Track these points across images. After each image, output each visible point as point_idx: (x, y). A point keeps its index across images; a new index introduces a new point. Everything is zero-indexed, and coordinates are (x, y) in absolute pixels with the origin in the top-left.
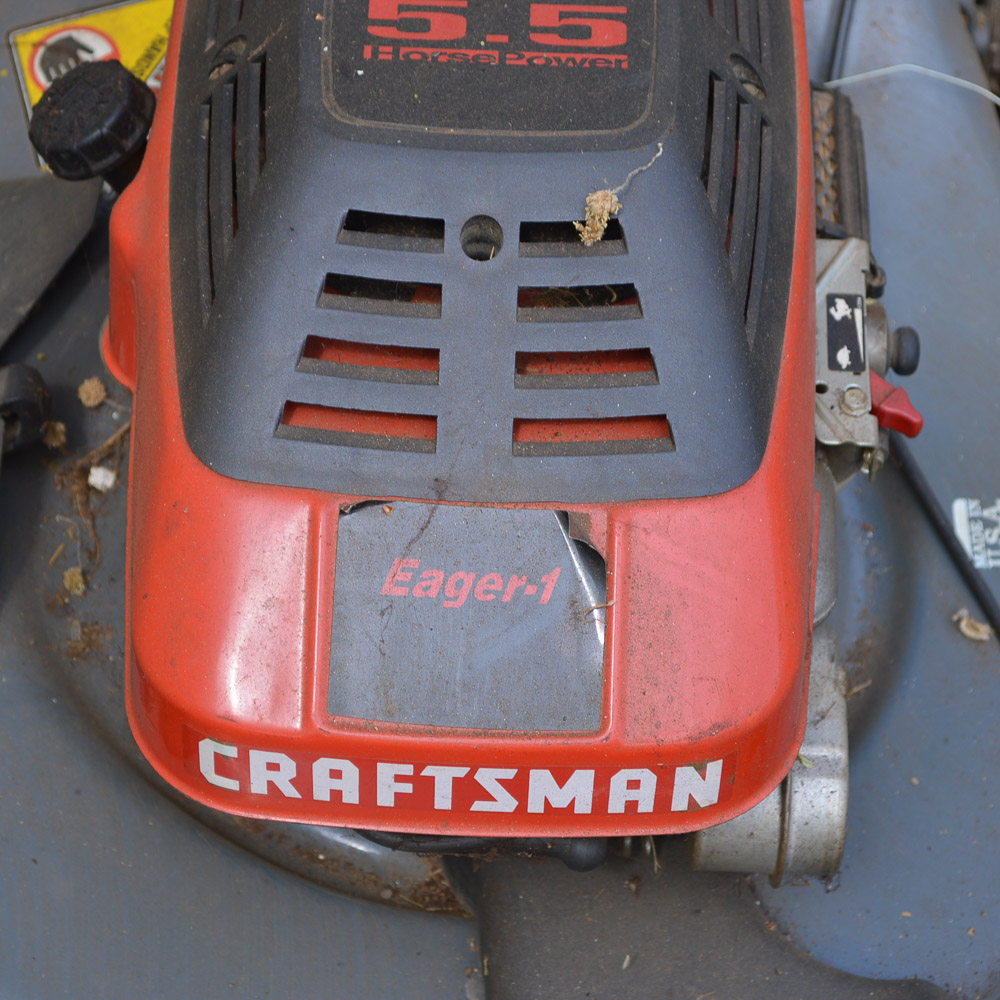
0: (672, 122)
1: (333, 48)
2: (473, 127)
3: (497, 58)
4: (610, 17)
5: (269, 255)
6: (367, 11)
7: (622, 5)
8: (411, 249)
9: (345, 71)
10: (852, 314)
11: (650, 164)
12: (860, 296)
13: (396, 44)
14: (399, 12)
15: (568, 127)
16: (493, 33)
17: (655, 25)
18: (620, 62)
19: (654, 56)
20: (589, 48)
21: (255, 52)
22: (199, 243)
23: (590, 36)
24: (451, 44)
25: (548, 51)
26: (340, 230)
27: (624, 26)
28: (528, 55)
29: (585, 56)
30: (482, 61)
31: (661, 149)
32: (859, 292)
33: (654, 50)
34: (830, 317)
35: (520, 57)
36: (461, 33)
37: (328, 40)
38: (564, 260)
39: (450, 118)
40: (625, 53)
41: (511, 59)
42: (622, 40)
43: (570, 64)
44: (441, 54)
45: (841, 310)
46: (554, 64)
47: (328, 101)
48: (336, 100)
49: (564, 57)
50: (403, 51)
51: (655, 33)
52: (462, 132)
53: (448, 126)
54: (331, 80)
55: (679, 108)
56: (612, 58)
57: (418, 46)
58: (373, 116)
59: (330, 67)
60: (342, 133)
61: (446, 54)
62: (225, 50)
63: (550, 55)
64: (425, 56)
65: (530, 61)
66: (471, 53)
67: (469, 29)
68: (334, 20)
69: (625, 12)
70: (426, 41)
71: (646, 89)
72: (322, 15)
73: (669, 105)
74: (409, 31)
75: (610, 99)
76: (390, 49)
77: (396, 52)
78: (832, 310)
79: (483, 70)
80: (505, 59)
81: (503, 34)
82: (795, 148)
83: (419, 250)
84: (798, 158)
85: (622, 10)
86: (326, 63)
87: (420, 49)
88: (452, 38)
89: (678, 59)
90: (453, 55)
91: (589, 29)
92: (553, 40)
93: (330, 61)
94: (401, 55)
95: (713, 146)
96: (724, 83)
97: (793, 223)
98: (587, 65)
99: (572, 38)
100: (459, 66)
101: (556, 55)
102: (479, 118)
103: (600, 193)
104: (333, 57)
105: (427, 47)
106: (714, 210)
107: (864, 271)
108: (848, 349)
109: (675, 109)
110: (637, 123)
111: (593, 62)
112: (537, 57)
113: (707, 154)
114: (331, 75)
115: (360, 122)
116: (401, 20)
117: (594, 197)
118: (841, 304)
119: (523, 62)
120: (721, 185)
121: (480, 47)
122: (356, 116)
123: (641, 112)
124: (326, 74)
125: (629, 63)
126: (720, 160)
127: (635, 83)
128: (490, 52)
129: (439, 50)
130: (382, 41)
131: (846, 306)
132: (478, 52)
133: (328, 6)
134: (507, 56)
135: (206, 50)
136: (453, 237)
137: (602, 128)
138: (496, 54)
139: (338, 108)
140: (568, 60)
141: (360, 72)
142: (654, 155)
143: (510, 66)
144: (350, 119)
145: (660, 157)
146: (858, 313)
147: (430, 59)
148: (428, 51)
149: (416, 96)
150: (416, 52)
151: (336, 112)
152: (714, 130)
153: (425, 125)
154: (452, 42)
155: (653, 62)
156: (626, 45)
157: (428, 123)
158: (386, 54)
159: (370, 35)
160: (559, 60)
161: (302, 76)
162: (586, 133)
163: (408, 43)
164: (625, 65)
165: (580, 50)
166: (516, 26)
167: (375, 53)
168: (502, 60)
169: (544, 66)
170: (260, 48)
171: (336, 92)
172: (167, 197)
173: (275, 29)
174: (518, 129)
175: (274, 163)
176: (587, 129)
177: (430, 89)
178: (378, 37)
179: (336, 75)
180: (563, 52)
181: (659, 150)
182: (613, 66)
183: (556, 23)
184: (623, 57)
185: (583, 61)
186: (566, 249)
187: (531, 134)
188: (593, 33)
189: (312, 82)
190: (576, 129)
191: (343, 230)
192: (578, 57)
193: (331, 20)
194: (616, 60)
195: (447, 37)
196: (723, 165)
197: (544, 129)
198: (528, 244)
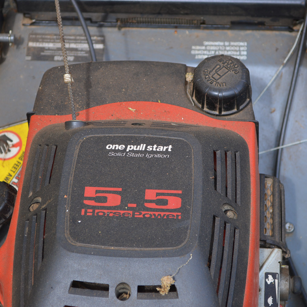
0: (196, 244)
1: (70, 210)
2: (120, 246)
3: (132, 214)
4: (175, 195)
5: (43, 298)
6: (84, 193)
7: (180, 190)
8: (96, 296)
9: (74, 221)
10: (274, 281)
11: (187, 263)
12: (278, 274)
13: (94, 208)
14: (96, 193)
15: (156, 246)
16: (130, 203)
17: (192, 199)
18: (178, 216)
19: (191, 213)
20: (167, 209)
21: (43, 207)
22: (21, 283)
23: (167, 204)
24: (115, 208)
25: (151, 211)
26: (70, 288)
27: (180, 199)
28: (143, 213)
29: (165, 213)
30: (126, 216)
31: (192, 257)
32: (277, 272)
33: (191, 210)
34: (266, 283)
35: (140, 214)
36: (119, 203)
37: (68, 207)
38: (154, 300)
39: (112, 242)
40: (180, 212)
41: (137, 215)
42: (179, 206)
43: (159, 217)
44: (111, 213)
45: (270, 280)
46: (153, 217)
47: (67, 234)
48: (70, 234)
49: (157, 213)
50: (96, 211)
51: (192, 202)
52: (116, 248)
53: (111, 246)
54: (68, 225)
55: (199, 237)
56: (175, 214)
57: (102, 209)
58: (83, 242)
59: (68, 219)
60: (71, 249)
61: (112, 212)
62: (34, 199)
63: (152, 213)
64: (104, 213)
65: (144, 215)
66: (122, 212)
67: (122, 201)
68: (71, 197)
69: (181, 193)
70: (105, 207)
71: (187, 228)
72: (67, 196)
73: (195, 236)
74: (99, 202)
75: (173, 233)
76: (91, 211)
77: (94, 212)
78: (267, 280)
79: (126, 220)
80: (135, 215)
81: (134, 203)
82: (249, 234)
83: (99, 296)
84: (250, 238)
85: (180, 192)
86: (67, 216)
87: (102, 211)
88: (115, 205)
89: (200, 214)
90: (115, 213)
91: (167, 201)
92: (153, 206)
93: (69, 216)
94: (95, 213)
95: (213, 248)
96: (219, 218)
97: (247, 268)
98: (165, 217)
99: (161, 205)
100: (117, 218)
101: (154, 213)
102: (123, 242)
103: (166, 277)
104: (70, 215)
105: (105, 209)
106: (213, 278)
107: (279, 262)
108: (272, 297)
109: (198, 238)
110: (183, 244)
111: (168, 215)
112: (147, 214)
113: (211, 254)
114: (68, 222)
115: (79, 244)
116: (96, 197)
117: (164, 279)
118: (270, 277)
119: (141, 216)
120: (216, 266)
121: (125, 210)
122: (77, 242)
123: (185, 239)
124: (67, 222)
125: (181, 217)
126: (216, 254)
127: (183, 226)
128: (129, 212)
129: (110, 211)
130: (88, 207)
131: (272, 278)
132: (125, 212)
133: (69, 191)
134: (136, 213)
135: (29, 197)
136: (112, 292)
137: (169, 247)
138: (131, 212)
139: (70, 238)
140: (158, 215)
141: (79, 222)
142: (189, 259)
143: (136, 218)
144: (75, 243)
145: (191, 259)
146: (276, 281)
147: (106, 215)
148: (106, 211)
149: (100, 232)
150: (102, 212)
151: (70, 239)
152: (214, 240)
153: (103, 245)
154: (115, 207)
155: (191, 216)
156: (180, 208)
157: (104, 244)
158: (90, 213)
159: (84, 204)
160: (155, 215)
161: (58, 223)
162: (163, 248)
163: (98, 208)
164: (180, 217)
165: (163, 210)
166: (140, 200)
167: (86, 212)
168: (133, 215)
169: (149, 218)
170: (45, 206)
171: (70, 231)
172: (13, 257)
173: (50, 199)
174: (138, 247)
175: (46, 260)
176: (164, 247)
177: (105, 228)
178: (87, 205)
179: (71, 223)
180: (157, 211)
181: (191, 257)
182: (175, 218)
183: (155, 198)
184: (179, 214)
185: (164, 215)
186: (155, 296)
187: (142, 249)
188: (168, 203)
189: (61, 226)
190: (160, 247)
191: (71, 288)
192: (162, 214)
193: (70, 197)
194: (177, 215)
195: (113, 205)
196: (217, 257)
197: (147, 247)
198: (141, 293)
